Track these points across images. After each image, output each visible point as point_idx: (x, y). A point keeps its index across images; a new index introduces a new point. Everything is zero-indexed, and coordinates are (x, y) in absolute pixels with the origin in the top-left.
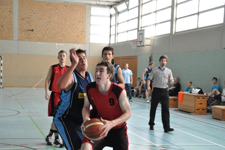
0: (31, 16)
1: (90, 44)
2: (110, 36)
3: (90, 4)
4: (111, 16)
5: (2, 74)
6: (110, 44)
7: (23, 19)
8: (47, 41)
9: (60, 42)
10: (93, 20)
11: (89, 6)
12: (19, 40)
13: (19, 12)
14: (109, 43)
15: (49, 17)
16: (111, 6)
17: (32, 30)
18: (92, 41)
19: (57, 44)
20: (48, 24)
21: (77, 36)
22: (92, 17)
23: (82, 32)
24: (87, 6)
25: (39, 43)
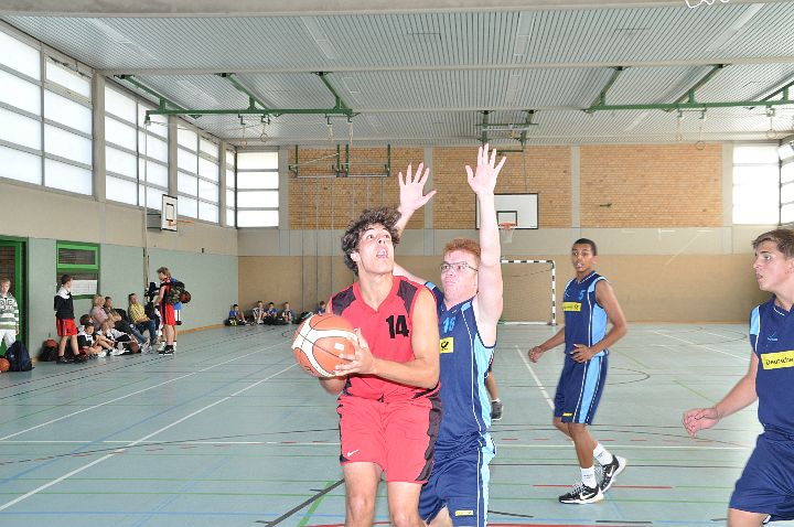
0: (605, 176)
1: (733, 227)
2: (780, 207)
3: (732, 142)
4: (780, 162)
5: (554, 296)
6: (780, 224)
7: (589, 184)
8: (638, 225)
9: (666, 226)
10: (738, 175)
11: (730, 145)
12: (582, 227)
13: (581, 171)
14: (778, 222)
15: (643, 176)
16: (781, 142)
17: (609, 205)
18: (737, 219)
19: (660, 231)
20: (639, 191)
21: (704, 211)
22: (735, 169)
23: (716, 200)
24: (724, 146)
25: (623, 231)
